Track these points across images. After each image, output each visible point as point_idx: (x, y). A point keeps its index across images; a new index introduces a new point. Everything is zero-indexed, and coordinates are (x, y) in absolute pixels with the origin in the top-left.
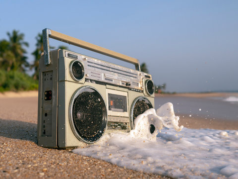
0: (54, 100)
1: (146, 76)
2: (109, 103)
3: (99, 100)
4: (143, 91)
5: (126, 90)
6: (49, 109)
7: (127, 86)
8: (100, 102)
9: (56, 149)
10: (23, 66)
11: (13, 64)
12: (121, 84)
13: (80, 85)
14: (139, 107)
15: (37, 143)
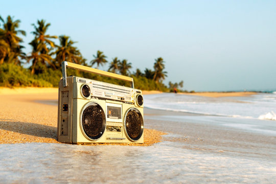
0: (69, 111)
1: (137, 92)
2: (108, 112)
3: (101, 111)
4: (134, 104)
5: (121, 103)
6: (66, 117)
7: (122, 100)
8: (101, 112)
9: (70, 143)
10: (19, 58)
11: (7, 55)
12: (117, 99)
13: (87, 101)
14: (130, 115)
15: (58, 140)
